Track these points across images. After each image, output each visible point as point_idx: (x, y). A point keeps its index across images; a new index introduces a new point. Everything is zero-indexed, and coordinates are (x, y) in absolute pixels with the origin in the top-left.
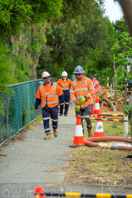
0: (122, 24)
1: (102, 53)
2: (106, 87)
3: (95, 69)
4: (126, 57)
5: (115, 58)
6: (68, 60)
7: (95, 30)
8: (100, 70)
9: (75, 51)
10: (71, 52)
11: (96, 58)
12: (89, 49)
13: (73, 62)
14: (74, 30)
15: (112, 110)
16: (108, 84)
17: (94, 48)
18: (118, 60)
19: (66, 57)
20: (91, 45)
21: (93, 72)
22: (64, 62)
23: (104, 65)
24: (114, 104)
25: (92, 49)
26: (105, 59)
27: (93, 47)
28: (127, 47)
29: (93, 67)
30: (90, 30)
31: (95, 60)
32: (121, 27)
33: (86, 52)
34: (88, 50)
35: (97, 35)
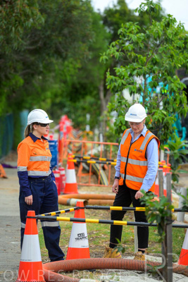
0: (117, 15)
1: (79, 69)
2: (85, 133)
3: (64, 100)
4: (131, 75)
5: (109, 77)
6: (13, 82)
7: (67, 22)
8: (75, 102)
9: (26, 65)
10: (19, 66)
11: (68, 78)
12: (54, 60)
13: (23, 86)
14: (23, 18)
15: (101, 184)
16: (88, 128)
17: (65, 59)
18: (116, 81)
19: (9, 75)
20: (58, 53)
21: (62, 106)
22: (5, 86)
23: (83, 92)
24: (104, 169)
25: (60, 60)
26: (84, 81)
27: (61, 56)
28: (133, 54)
29: (62, 95)
30: (56, 23)
31: (65, 82)
32: (115, 20)
33: (48, 67)
34: (51, 63)
35: (70, 32)
